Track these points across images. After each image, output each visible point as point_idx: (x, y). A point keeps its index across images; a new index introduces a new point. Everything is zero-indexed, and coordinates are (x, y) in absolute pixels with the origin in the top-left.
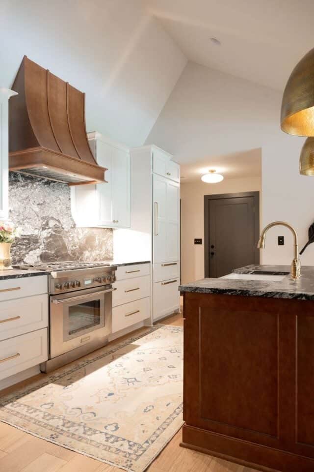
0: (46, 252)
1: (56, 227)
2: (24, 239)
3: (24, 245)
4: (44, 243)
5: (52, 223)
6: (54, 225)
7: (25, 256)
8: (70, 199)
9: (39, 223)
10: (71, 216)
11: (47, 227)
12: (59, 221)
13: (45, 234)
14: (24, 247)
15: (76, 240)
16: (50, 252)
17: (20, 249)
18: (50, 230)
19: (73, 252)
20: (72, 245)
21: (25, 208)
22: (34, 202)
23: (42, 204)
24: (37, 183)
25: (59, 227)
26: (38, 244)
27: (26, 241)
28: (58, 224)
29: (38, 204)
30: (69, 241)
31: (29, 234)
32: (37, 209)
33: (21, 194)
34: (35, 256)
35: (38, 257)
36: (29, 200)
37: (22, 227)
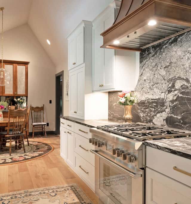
0: (172, 117)
1: (183, 88)
2: (153, 102)
3: (153, 108)
4: (170, 106)
5: (178, 84)
6: (181, 86)
7: (154, 118)
9: (165, 86)
11: (173, 90)
13: (171, 97)
16: (175, 117)
17: (151, 111)
18: (176, 92)
22: (162, 66)
23: (168, 66)
25: (188, 88)
26: (164, 108)
27: (155, 104)
28: (186, 84)
29: (165, 68)
31: (157, 97)
34: (162, 119)
35: (164, 120)
36: (158, 66)
37: (151, 92)
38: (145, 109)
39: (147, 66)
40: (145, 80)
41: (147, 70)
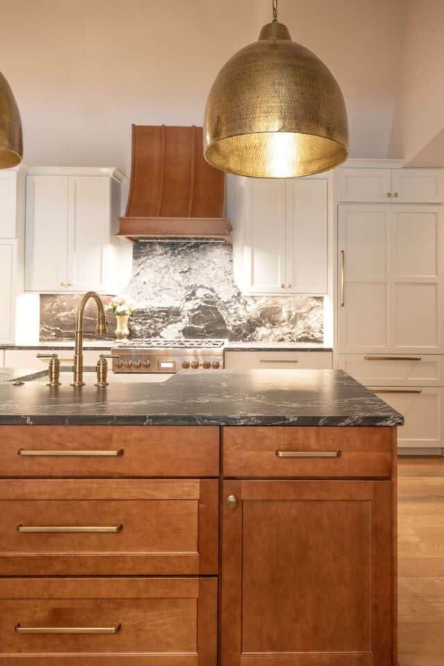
0: (192, 327)
1: (207, 297)
2: (160, 311)
3: (161, 318)
4: (188, 315)
5: (200, 293)
6: (205, 295)
7: (163, 330)
8: (231, 261)
9: (182, 293)
10: (233, 282)
11: (193, 298)
12: (212, 290)
13: (191, 305)
14: (161, 320)
15: (242, 313)
16: (197, 327)
17: (156, 322)
18: (197, 301)
19: (236, 328)
20: (233, 319)
21: (163, 278)
22: (176, 270)
23: (186, 272)
24: (180, 249)
25: (212, 297)
26: (180, 317)
27: (164, 314)
28: (211, 293)
29: (181, 272)
30: (229, 314)
31: (168, 306)
32: (179, 277)
33: (158, 263)
34: (176, 331)
35: (179, 331)
36: (169, 269)
37: (158, 299)
38: (144, 319)
39: (148, 265)
40: (145, 283)
41: (148, 270)
